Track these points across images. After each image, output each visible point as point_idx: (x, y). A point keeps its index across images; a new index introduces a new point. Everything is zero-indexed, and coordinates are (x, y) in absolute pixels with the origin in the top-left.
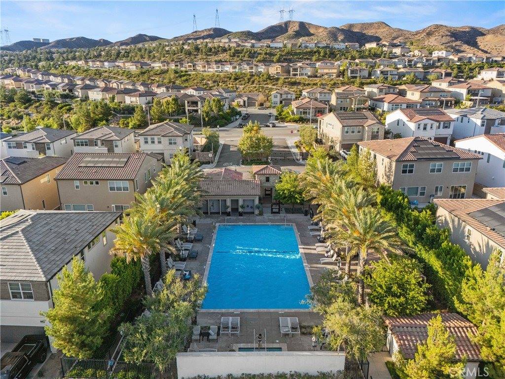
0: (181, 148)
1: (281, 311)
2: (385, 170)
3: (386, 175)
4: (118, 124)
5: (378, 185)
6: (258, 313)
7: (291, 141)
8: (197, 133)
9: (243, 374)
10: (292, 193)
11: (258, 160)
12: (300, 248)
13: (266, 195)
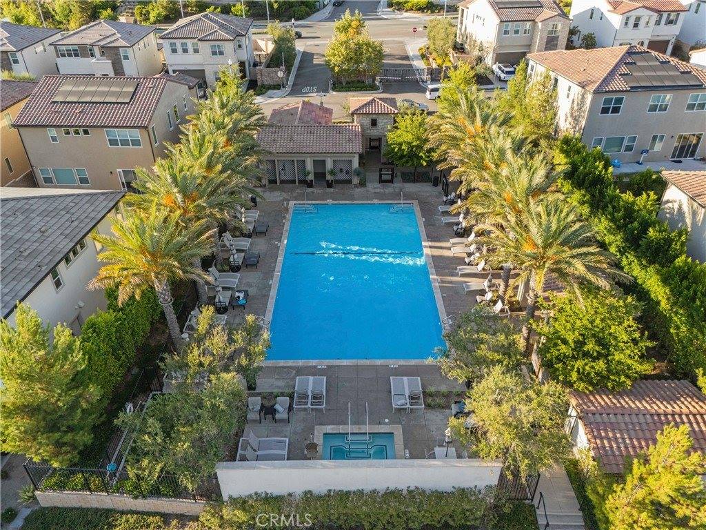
0: (230, 62)
1: (393, 363)
2: (572, 108)
3: (572, 115)
4: (133, 14)
5: (556, 131)
6: (357, 367)
7: (414, 47)
8: (260, 31)
9: (330, 491)
10: (414, 149)
11: (359, 81)
12: (426, 247)
13: (371, 147)
